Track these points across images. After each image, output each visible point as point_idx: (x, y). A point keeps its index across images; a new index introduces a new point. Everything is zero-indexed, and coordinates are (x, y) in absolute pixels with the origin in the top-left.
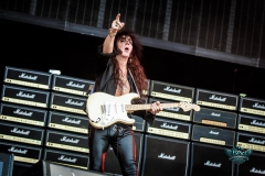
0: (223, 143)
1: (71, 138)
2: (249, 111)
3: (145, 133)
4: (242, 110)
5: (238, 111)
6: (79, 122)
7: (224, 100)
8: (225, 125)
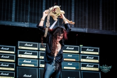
0: (74, 68)
1: (5, 73)
2: (85, 52)
3: (39, 67)
4: (82, 52)
5: (80, 53)
6: (8, 65)
7: (73, 49)
8: (74, 60)
